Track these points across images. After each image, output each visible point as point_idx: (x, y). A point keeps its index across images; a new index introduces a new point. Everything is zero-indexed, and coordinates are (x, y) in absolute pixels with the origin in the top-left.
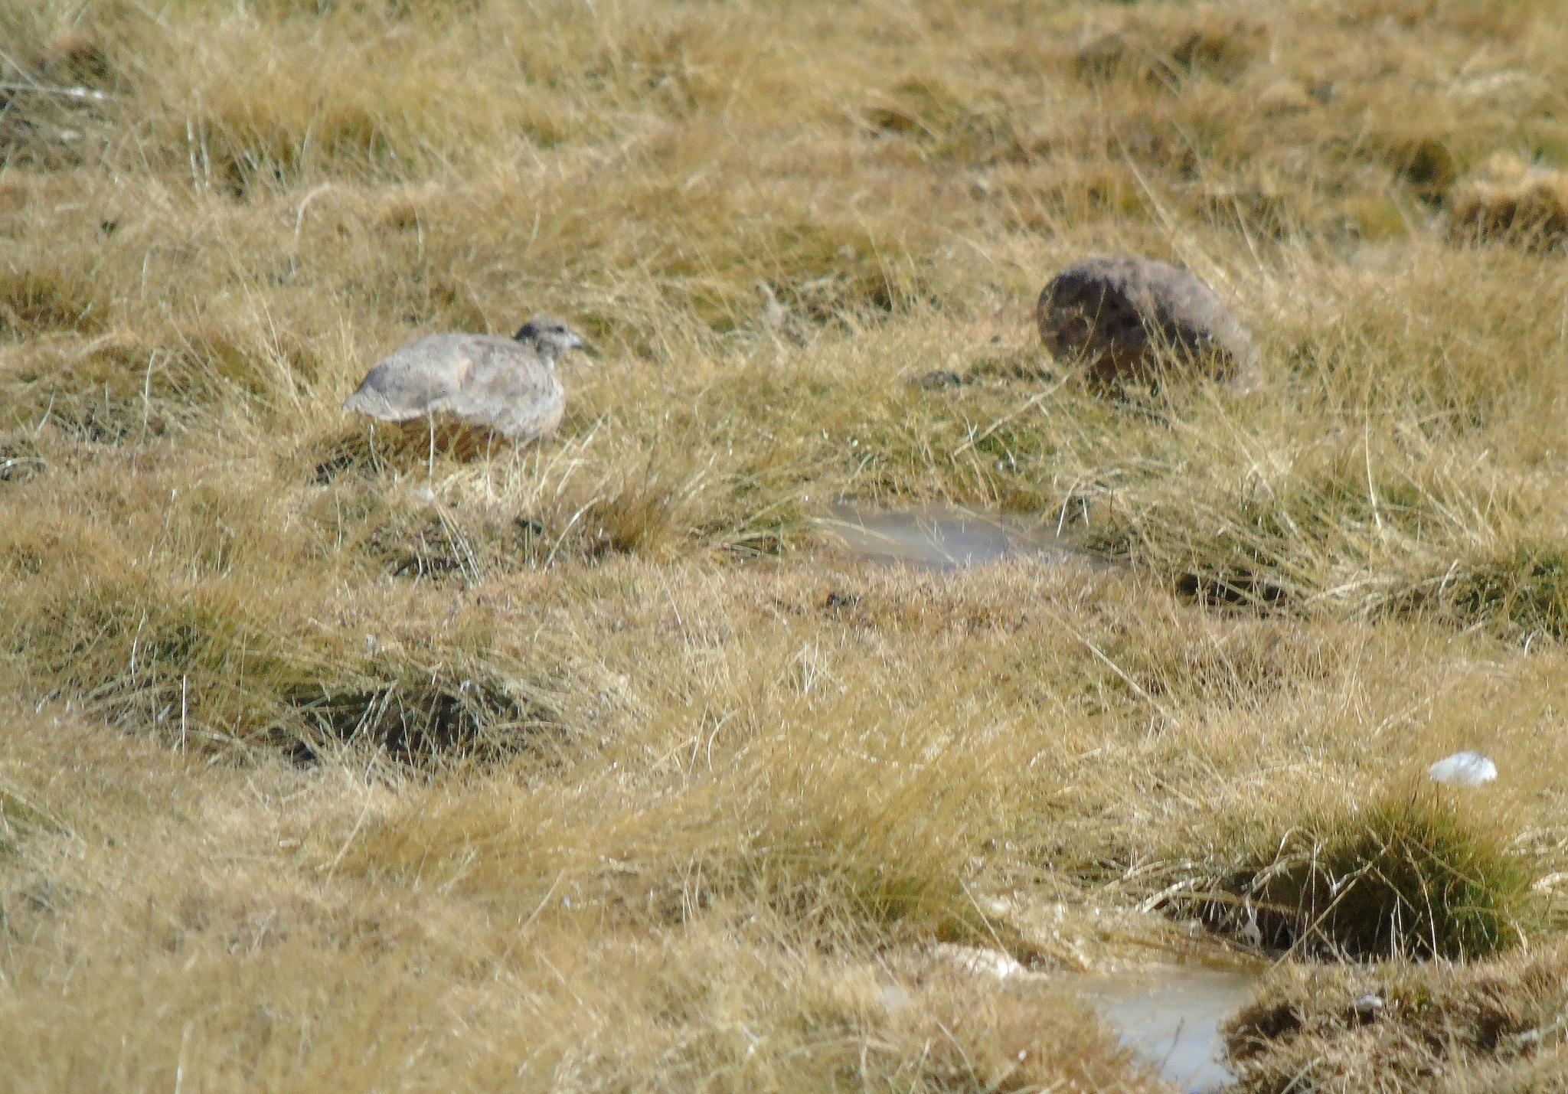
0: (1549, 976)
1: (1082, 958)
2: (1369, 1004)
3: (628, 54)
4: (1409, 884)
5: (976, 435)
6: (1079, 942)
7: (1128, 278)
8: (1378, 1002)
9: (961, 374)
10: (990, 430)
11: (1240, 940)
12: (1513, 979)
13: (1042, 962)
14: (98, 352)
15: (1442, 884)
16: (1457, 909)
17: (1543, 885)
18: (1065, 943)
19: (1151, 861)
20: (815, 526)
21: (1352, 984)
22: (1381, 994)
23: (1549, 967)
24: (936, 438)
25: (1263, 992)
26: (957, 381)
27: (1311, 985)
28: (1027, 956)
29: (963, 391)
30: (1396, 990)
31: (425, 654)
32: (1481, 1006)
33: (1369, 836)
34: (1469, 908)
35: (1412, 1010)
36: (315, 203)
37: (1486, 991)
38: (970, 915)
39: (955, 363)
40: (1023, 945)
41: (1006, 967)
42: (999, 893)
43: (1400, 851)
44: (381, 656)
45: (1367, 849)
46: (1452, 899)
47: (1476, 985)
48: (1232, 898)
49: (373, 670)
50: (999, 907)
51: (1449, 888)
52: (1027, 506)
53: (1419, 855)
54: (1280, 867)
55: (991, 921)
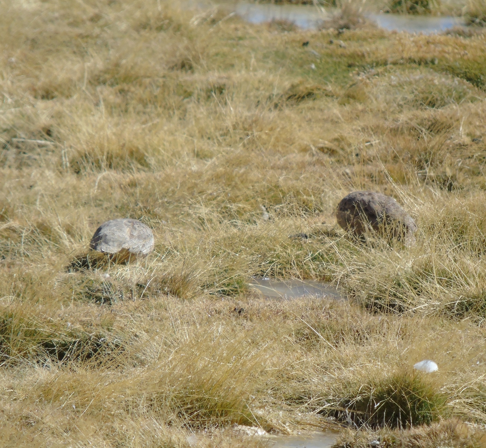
0: (436, 433)
1: (288, 430)
2: (374, 443)
3: (235, 128)
4: (403, 404)
5: (312, 255)
6: (287, 424)
7: (371, 200)
8: (378, 443)
9: (308, 235)
10: (317, 254)
11: (344, 423)
12: (424, 434)
13: (275, 431)
14: (7, 228)
15: (414, 403)
16: (420, 412)
17: (451, 404)
18: (283, 425)
19: (319, 397)
20: (250, 286)
21: (370, 437)
22: (379, 440)
23: (436, 429)
24: (297, 256)
25: (339, 440)
26: (306, 237)
27: (356, 437)
28: (269, 429)
29: (309, 241)
30: (384, 439)
31: (89, 329)
32: (412, 443)
33: (390, 387)
34: (423, 412)
35: (390, 445)
36: (104, 178)
37: (415, 438)
38: (250, 415)
39: (306, 230)
40: (269, 425)
41: (261, 432)
42: (260, 407)
43: (400, 392)
44: (73, 330)
45: (389, 392)
46: (418, 408)
47: (412, 436)
48: (342, 409)
49: (71, 335)
50: (260, 412)
51: (417, 405)
52: (328, 280)
53: (408, 393)
54: (359, 398)
55: (257, 417)
